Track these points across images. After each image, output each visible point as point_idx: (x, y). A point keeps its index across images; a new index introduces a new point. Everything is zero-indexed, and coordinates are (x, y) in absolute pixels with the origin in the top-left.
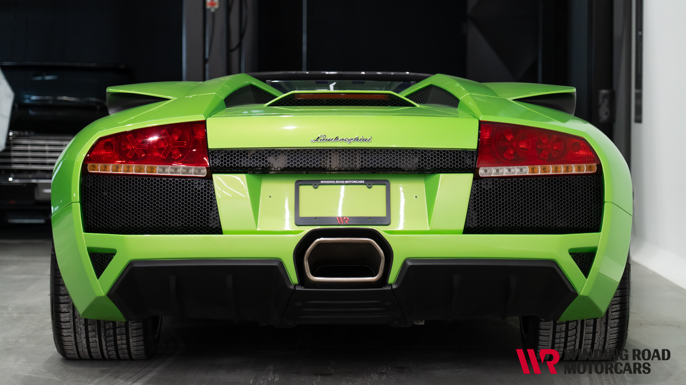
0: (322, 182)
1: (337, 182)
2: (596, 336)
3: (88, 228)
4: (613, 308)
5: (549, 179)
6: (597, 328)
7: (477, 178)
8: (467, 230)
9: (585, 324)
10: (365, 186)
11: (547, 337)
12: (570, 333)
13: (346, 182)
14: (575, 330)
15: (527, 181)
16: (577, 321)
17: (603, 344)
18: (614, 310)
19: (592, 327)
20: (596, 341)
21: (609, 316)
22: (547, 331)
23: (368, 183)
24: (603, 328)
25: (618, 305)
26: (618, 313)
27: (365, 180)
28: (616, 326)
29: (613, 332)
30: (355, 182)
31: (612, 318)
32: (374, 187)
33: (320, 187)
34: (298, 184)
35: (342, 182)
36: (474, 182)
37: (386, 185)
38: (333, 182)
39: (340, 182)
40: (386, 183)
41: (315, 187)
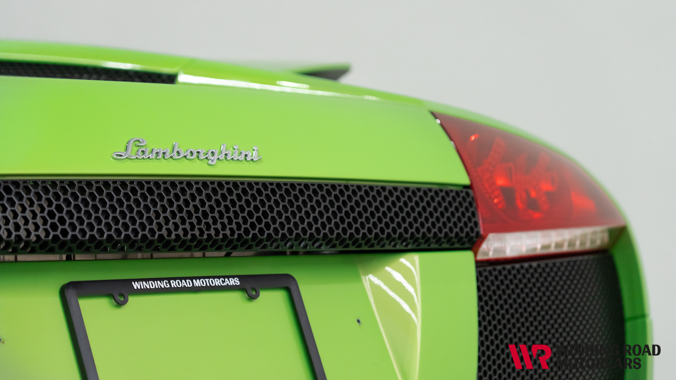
0: (136, 285)
1: (174, 284)
13: (197, 284)
27: (241, 277)
30: (217, 282)
33: (132, 299)
34: (71, 294)
35: (188, 284)
36: (479, 274)
37: (288, 290)
38: (163, 285)
39: (184, 283)
40: (287, 284)
41: (120, 304)
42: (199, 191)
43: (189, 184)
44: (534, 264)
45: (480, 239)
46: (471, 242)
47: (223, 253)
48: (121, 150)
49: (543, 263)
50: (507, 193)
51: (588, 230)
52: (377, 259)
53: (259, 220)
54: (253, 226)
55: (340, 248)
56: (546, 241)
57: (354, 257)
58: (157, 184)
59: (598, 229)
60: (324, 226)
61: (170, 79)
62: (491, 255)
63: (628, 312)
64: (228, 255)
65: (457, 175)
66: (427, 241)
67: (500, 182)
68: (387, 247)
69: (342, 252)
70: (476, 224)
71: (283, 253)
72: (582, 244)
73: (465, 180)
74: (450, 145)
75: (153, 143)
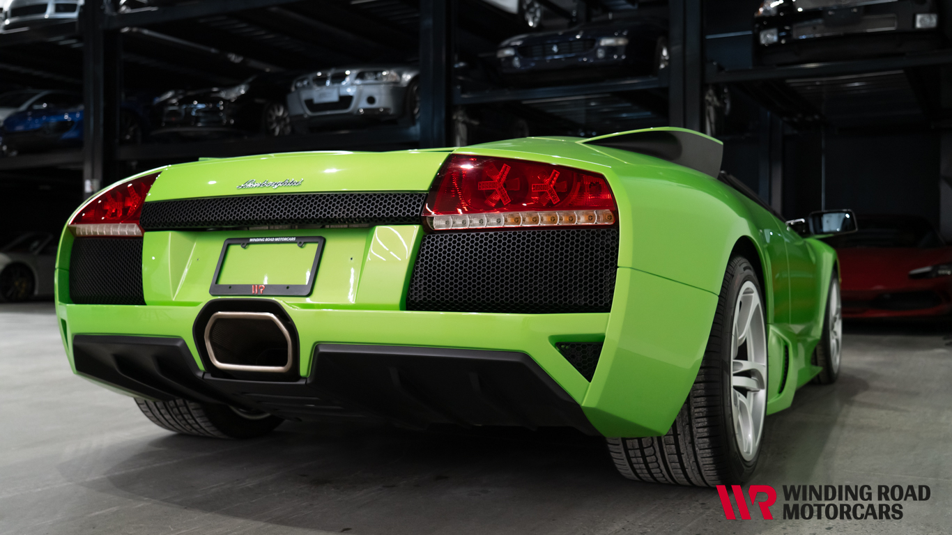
0: (251, 240)
1: (267, 240)
2: (684, 459)
4: (699, 423)
5: (534, 233)
6: (681, 448)
7: (428, 231)
9: (663, 441)
10: (296, 245)
11: (619, 455)
12: (647, 452)
13: (276, 240)
14: (652, 448)
15: (510, 236)
16: (652, 438)
17: (696, 469)
18: (700, 425)
19: (673, 446)
20: (685, 465)
21: (695, 433)
22: (617, 447)
23: (299, 241)
24: (690, 449)
25: (705, 419)
26: (706, 430)
27: (297, 237)
28: (707, 447)
29: (704, 455)
30: (285, 239)
31: (698, 435)
32: (307, 246)
33: (251, 246)
34: (227, 243)
35: (273, 240)
38: (262, 240)
39: (270, 239)
40: (320, 240)
47: (286, 227)
64: (289, 228)
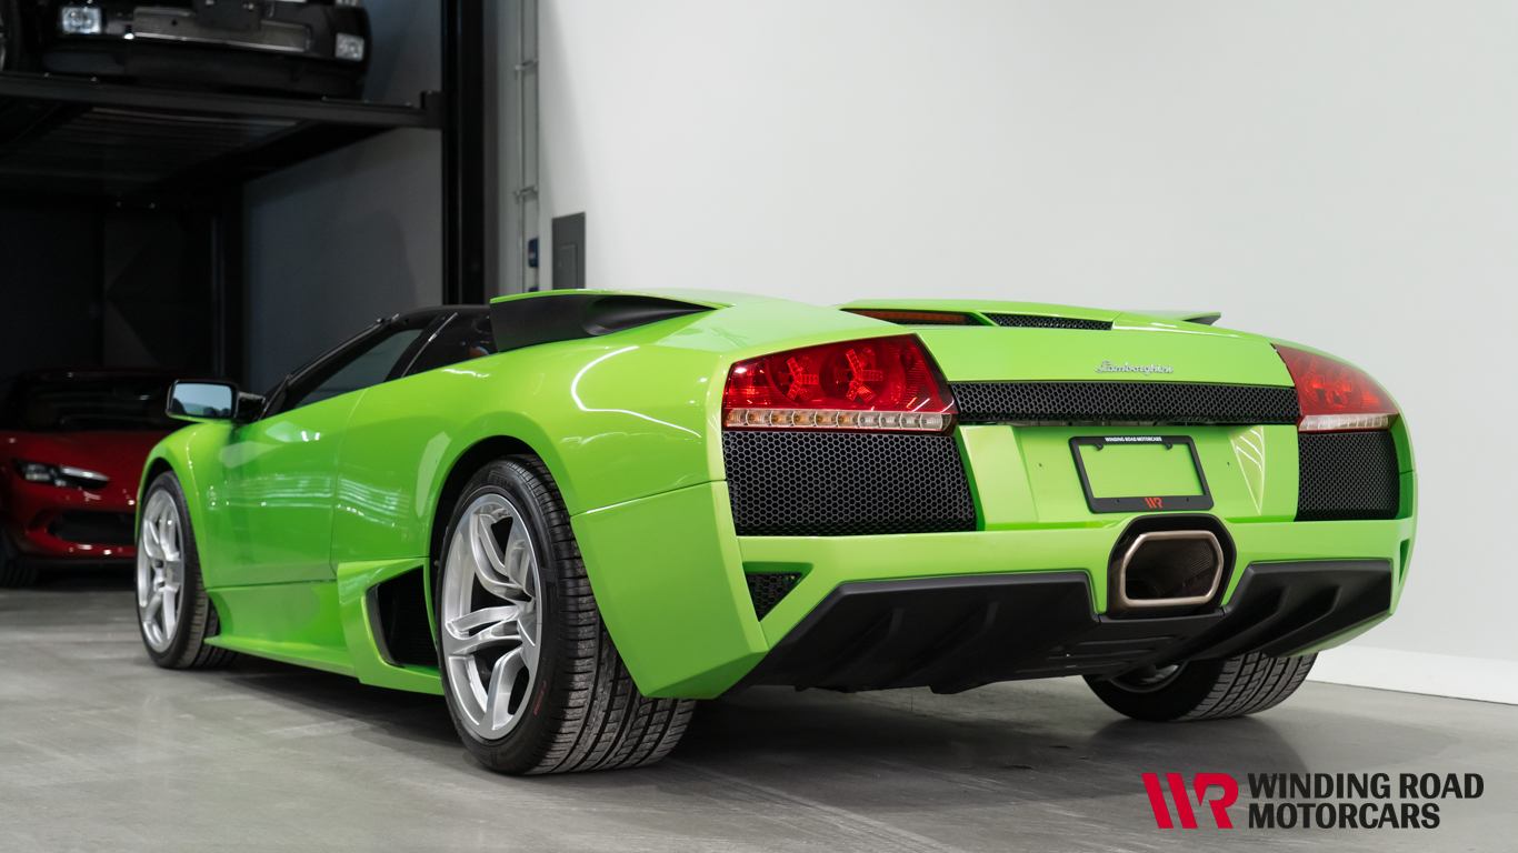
0: (1107, 439)
1: (1127, 439)
3: (747, 525)
7: (1301, 433)
8: (1302, 516)
10: (1162, 447)
13: (1139, 439)
23: (1165, 441)
27: (1162, 437)
30: (1150, 439)
32: (1175, 447)
33: (1105, 447)
34: (1074, 443)
35: (1134, 439)
36: (1300, 440)
37: (1188, 444)
38: (1121, 439)
39: (1132, 439)
40: (1187, 441)
41: (1099, 449)
42: (1141, 389)
43: (1135, 385)
44: (1336, 435)
45: (1302, 418)
46: (1295, 420)
47: (1152, 423)
48: (1099, 367)
49: (1341, 435)
50: (1321, 394)
51: (1373, 416)
52: (1239, 428)
53: (1173, 405)
54: (1170, 408)
55: (1218, 421)
56: (1353, 421)
57: (1226, 428)
58: (1118, 385)
59: (1381, 415)
60: (1201, 408)
61: (1107, 326)
62: (1308, 429)
63: (1401, 469)
64: (1155, 424)
65: (1285, 380)
66: (1268, 418)
67: (1316, 386)
68: (1245, 422)
69: (1218, 425)
70: (1298, 409)
71: (1183, 424)
72: (1376, 424)
73: (1293, 385)
74: (1284, 365)
75: (1115, 364)
